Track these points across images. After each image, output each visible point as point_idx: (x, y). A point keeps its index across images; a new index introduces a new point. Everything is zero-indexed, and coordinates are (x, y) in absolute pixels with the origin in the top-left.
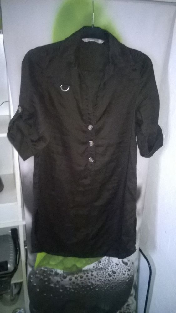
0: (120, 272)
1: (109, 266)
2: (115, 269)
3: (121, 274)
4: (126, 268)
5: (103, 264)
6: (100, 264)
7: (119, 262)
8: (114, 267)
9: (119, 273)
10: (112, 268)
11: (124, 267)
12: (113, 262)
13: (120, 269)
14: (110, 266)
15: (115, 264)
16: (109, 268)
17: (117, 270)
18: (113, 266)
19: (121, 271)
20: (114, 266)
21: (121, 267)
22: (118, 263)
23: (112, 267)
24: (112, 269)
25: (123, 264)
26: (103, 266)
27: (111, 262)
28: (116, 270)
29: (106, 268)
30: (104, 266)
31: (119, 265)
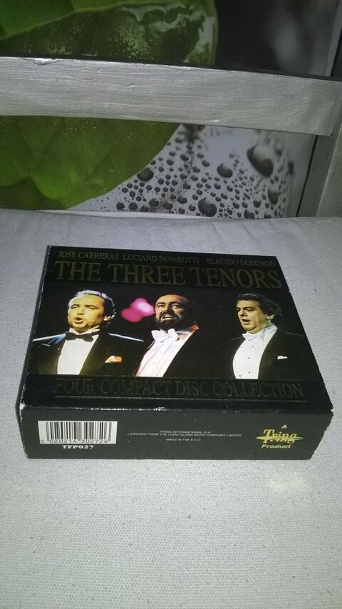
0: (236, 206)
1: (189, 187)
2: (213, 195)
3: (239, 215)
4: (261, 188)
5: (161, 182)
6: (149, 188)
7: (237, 162)
8: (209, 187)
9: (230, 212)
10: (201, 193)
11: (255, 183)
12: (206, 164)
13: (238, 192)
14: (193, 184)
15: (216, 174)
16: (188, 195)
17: (225, 197)
18: (204, 180)
19: (240, 202)
20: (211, 183)
21: (239, 183)
22: (229, 164)
23: (202, 189)
24: (200, 198)
25: (250, 171)
26: (162, 192)
27: (198, 163)
28: (218, 200)
29: (173, 198)
30: (165, 190)
31: (235, 174)
